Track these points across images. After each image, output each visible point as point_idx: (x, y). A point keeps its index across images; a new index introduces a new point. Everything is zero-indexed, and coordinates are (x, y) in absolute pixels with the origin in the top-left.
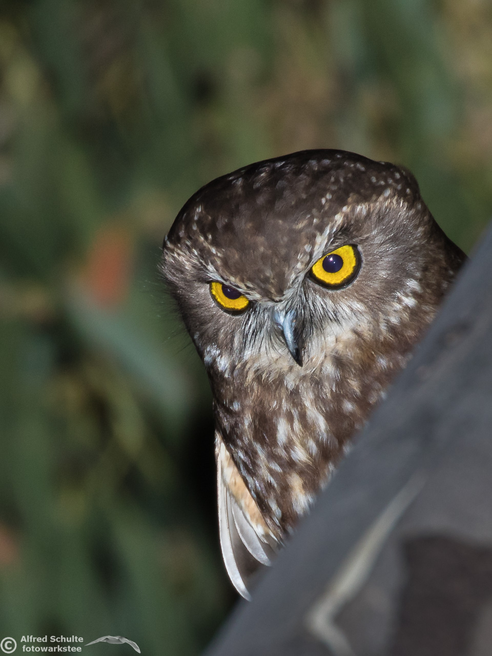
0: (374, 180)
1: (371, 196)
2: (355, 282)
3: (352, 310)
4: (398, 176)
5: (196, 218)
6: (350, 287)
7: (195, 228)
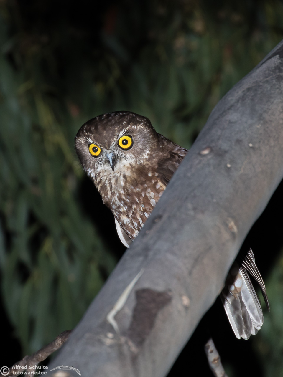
0: (138, 119)
1: (137, 124)
2: (131, 149)
3: (130, 157)
4: (145, 120)
5: (85, 129)
6: (130, 150)
7: (84, 131)
